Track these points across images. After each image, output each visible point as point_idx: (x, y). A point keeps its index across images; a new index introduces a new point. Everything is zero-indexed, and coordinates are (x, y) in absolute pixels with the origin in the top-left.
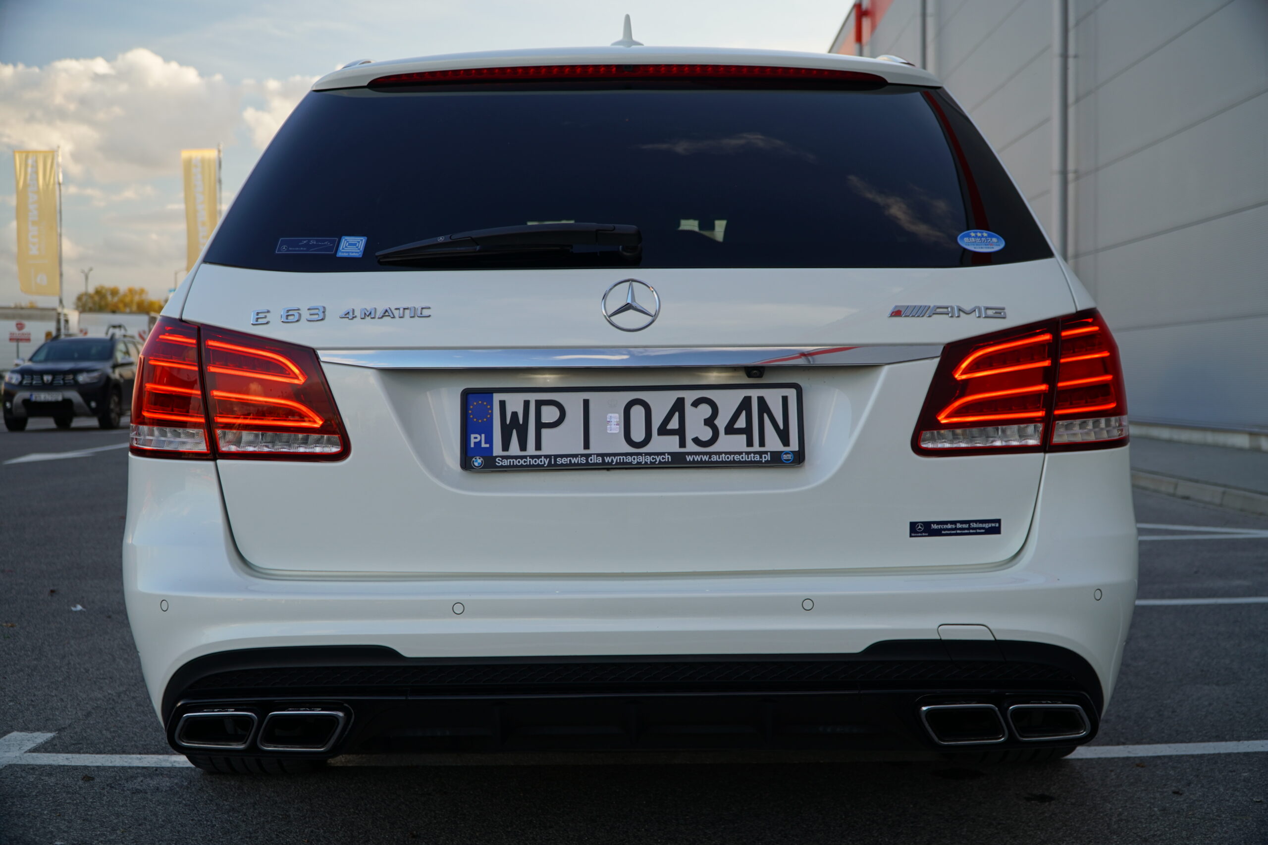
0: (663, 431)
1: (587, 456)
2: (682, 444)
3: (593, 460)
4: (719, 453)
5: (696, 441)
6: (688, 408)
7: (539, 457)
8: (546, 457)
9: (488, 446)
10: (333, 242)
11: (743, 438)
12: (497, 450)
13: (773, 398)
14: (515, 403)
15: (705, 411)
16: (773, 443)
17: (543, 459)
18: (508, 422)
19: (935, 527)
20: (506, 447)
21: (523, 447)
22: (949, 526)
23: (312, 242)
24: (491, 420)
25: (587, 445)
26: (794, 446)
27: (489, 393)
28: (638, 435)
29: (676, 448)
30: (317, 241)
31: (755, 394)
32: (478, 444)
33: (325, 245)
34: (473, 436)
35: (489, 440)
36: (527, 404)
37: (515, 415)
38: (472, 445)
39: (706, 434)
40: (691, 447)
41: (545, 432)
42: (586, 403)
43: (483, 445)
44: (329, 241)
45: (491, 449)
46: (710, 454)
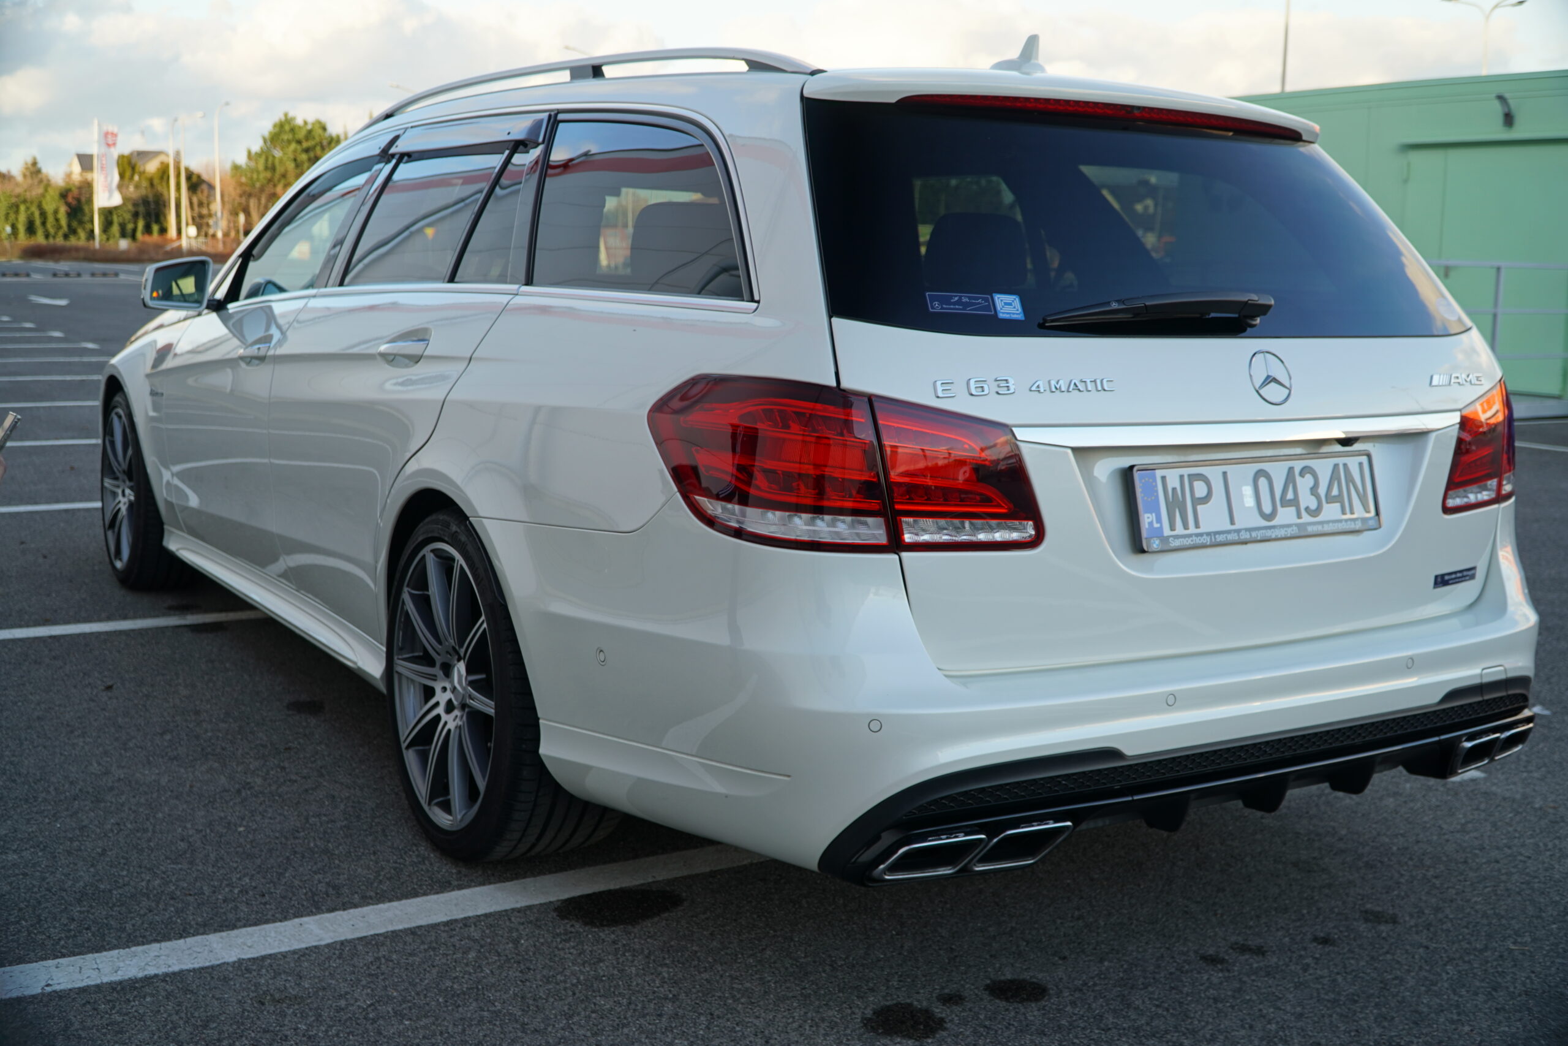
0: (1285, 503)
1: (1238, 531)
2: (1299, 516)
3: (1245, 536)
4: (1328, 522)
5: (1307, 509)
6: (1298, 479)
7: (1201, 535)
8: (1208, 534)
9: (1158, 525)
10: (986, 300)
11: (1337, 505)
12: (1167, 532)
13: (1353, 463)
14: (1173, 478)
15: (1309, 480)
16: (1359, 512)
17: (1205, 537)
18: (1171, 500)
19: (1447, 578)
20: (1172, 528)
21: (1186, 527)
22: (1453, 576)
23: (964, 300)
24: (1157, 497)
25: (1232, 522)
26: (1373, 513)
27: (1149, 469)
28: (1267, 509)
29: (1294, 520)
30: (970, 298)
31: (1341, 461)
32: (1151, 524)
33: (979, 303)
34: (1146, 515)
35: (1159, 520)
36: (1182, 477)
37: (1174, 489)
38: (1147, 526)
39: (1313, 505)
40: (1306, 518)
41: (1200, 508)
42: (1225, 474)
43: (1156, 525)
44: (983, 299)
45: (1161, 528)
46: (1322, 523)
